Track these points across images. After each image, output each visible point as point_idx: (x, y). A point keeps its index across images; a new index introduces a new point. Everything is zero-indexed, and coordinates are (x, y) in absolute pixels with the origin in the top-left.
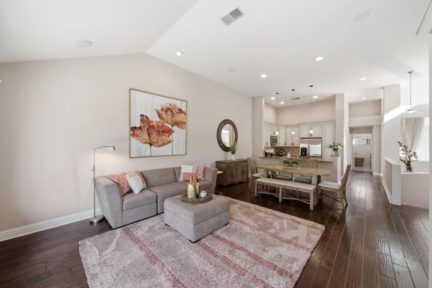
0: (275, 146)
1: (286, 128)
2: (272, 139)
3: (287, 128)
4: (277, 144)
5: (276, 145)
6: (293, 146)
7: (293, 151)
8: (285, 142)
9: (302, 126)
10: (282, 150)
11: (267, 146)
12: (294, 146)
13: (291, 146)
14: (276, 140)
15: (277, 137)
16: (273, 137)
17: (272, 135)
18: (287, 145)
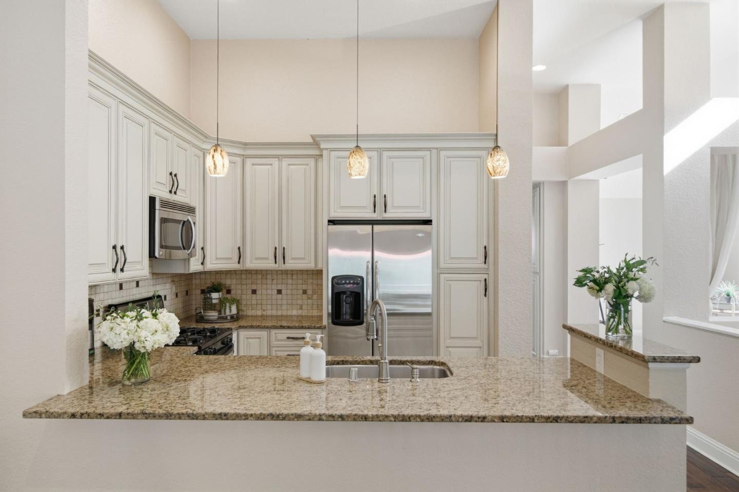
0: (180, 270)
1: (245, 157)
2: (164, 221)
3: (249, 162)
4: (191, 255)
5: (187, 261)
6: (280, 266)
7: (279, 292)
8: (239, 244)
9: (333, 154)
10: (216, 288)
11: (120, 276)
12: (290, 265)
13: (269, 265)
14: (187, 227)
15: (191, 210)
16: (166, 204)
17: (162, 193)
18: (250, 263)
